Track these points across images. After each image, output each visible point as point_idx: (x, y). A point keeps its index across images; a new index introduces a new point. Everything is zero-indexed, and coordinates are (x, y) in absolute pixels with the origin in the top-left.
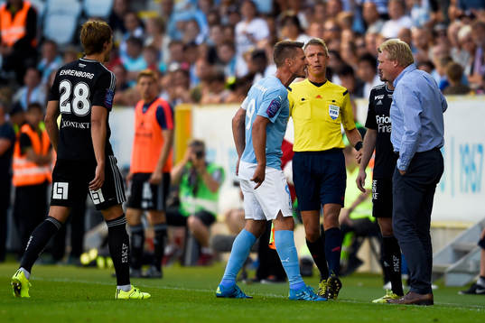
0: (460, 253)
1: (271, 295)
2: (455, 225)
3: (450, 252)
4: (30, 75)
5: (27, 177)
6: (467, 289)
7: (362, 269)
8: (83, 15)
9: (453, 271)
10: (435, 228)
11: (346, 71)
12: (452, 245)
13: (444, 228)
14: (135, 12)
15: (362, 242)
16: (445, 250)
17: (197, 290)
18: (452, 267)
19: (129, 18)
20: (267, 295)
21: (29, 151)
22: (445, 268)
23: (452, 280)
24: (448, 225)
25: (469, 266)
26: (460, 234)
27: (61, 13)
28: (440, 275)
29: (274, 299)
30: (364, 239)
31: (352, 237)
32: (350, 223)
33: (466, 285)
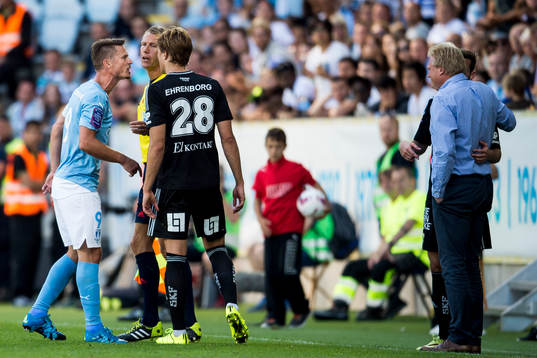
0: (518, 293)
1: (300, 342)
2: (513, 260)
3: (507, 292)
4: (24, 89)
5: (20, 205)
6: (525, 335)
7: (405, 312)
8: (85, 20)
9: (510, 314)
10: (490, 265)
11: (386, 84)
12: (509, 284)
13: (500, 265)
14: (143, 16)
15: (405, 281)
16: (501, 290)
17: (216, 336)
18: (508, 309)
19: (137, 23)
20: (296, 342)
21: (24, 176)
22: (501, 311)
23: (508, 324)
24: (505, 260)
25: (529, 308)
26: (518, 271)
27: (60, 17)
28: (495, 318)
29: (303, 346)
30: (407, 277)
31: (393, 275)
32: (391, 259)
33: (526, 331)
